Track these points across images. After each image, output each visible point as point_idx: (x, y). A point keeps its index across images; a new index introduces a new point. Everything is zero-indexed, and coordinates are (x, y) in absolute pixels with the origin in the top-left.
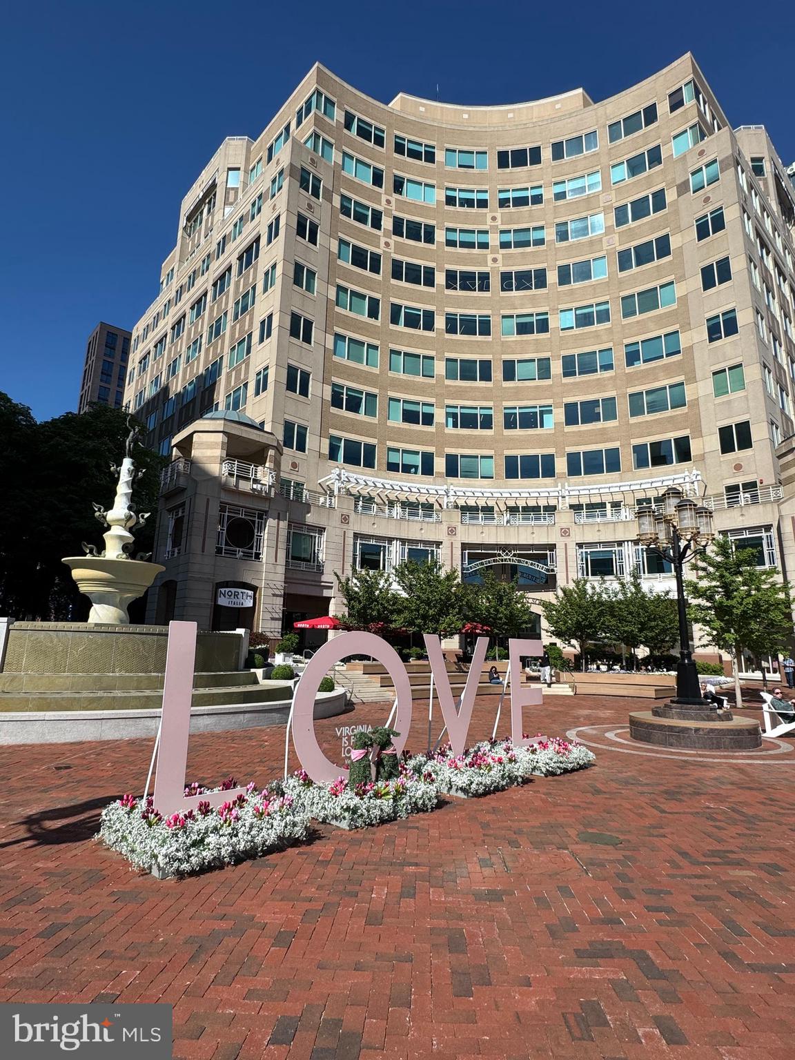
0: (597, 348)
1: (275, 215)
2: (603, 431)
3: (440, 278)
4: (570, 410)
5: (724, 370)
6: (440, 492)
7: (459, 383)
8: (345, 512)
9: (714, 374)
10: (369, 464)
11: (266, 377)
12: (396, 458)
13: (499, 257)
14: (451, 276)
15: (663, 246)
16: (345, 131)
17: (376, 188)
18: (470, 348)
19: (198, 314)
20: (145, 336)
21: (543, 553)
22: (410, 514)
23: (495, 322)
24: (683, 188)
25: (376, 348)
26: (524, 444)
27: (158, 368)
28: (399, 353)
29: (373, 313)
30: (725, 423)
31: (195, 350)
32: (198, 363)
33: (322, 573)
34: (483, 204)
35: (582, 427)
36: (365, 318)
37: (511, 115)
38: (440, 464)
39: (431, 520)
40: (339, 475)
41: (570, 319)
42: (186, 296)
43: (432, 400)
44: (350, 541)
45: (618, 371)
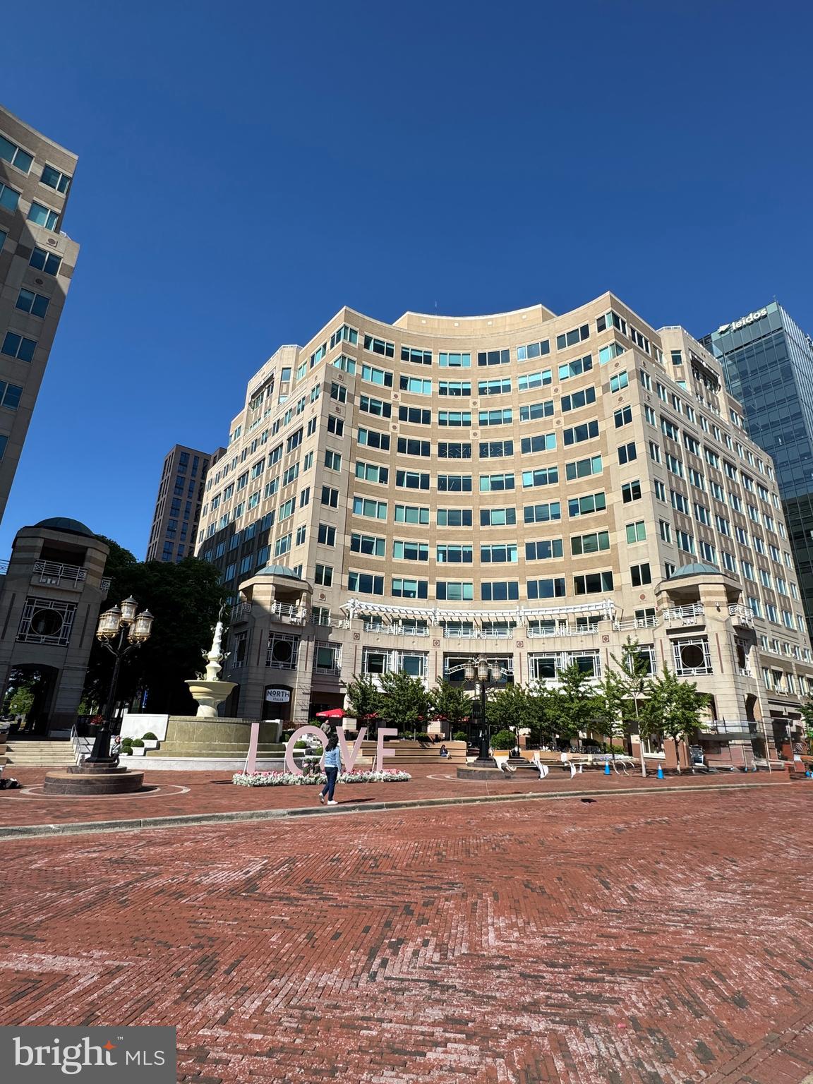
0: (549, 502)
1: (313, 416)
2: (553, 565)
3: (434, 449)
4: (530, 547)
5: (633, 525)
6: (429, 613)
7: (447, 527)
8: (357, 631)
9: (627, 526)
10: (379, 591)
11: (304, 532)
12: (398, 586)
13: (478, 432)
14: (442, 447)
15: (594, 429)
16: (365, 350)
17: (388, 388)
18: (456, 501)
19: (258, 474)
20: (217, 481)
21: (503, 660)
22: (406, 631)
23: (475, 481)
24: (606, 388)
25: (385, 504)
26: (497, 573)
27: (226, 508)
28: (402, 507)
29: (384, 478)
30: (634, 564)
31: (255, 500)
32: (258, 510)
33: (339, 676)
34: (467, 392)
35: (537, 562)
36: (377, 483)
37: (490, 323)
38: (432, 590)
39: (421, 635)
40: (354, 604)
41: (530, 479)
42: (249, 457)
43: (427, 541)
44: (360, 652)
45: (564, 520)
